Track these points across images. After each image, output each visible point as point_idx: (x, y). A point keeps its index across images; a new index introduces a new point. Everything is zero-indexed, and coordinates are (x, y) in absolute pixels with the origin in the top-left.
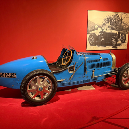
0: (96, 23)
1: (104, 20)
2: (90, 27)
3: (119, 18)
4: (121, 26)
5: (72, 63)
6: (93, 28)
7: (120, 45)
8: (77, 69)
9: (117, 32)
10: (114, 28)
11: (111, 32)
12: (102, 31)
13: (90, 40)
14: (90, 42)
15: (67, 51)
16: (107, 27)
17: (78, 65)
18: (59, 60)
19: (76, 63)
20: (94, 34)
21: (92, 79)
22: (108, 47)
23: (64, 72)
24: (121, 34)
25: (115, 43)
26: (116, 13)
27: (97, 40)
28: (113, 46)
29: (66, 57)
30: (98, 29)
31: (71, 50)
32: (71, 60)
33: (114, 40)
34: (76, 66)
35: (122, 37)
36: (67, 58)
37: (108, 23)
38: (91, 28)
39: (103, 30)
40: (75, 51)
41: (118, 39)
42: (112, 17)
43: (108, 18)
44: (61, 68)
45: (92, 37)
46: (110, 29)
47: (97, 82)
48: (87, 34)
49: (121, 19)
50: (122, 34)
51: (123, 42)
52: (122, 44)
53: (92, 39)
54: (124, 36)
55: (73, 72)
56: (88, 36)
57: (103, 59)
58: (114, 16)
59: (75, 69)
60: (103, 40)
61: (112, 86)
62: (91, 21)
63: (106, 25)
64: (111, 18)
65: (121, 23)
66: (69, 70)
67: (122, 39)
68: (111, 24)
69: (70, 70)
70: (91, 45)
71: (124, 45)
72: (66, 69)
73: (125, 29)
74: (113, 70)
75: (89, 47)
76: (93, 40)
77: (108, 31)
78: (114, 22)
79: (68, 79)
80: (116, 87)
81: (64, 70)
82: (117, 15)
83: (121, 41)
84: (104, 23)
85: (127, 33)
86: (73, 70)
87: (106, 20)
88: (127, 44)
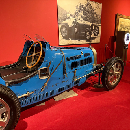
0: (68, 11)
1: (77, 8)
2: (60, 16)
3: (92, 8)
4: (93, 17)
5: (44, 63)
6: (65, 17)
7: (93, 38)
8: (52, 71)
9: (91, 24)
10: (87, 18)
11: (84, 23)
12: (75, 22)
13: (62, 32)
14: (63, 34)
15: (33, 44)
16: (80, 17)
17: (54, 66)
18: (22, 59)
19: (50, 63)
20: (67, 24)
21: (74, 82)
22: (83, 40)
23: (31, 80)
24: (94, 26)
25: (89, 36)
26: (89, 1)
27: (71, 33)
28: (87, 39)
29: (32, 54)
30: (70, 19)
31: (40, 42)
32: (42, 59)
33: (88, 33)
34: (51, 67)
35: (96, 30)
36: (35, 56)
37: (81, 12)
38: (62, 17)
39: (76, 20)
40: (46, 43)
41: (92, 32)
42: (85, 6)
43: (80, 7)
44: (26, 72)
45: (64, 28)
46: (83, 20)
47: (79, 85)
48: (58, 24)
49: (94, 9)
50: (96, 26)
51: (96, 35)
52: (95, 37)
53: (65, 30)
54: (97, 28)
55: (46, 77)
56: (60, 26)
57: (84, 54)
58: (86, 5)
59: (49, 72)
60: (77, 32)
61: (94, 86)
62: (61, 8)
63: (79, 14)
64: (83, 6)
65: (94, 13)
66: (39, 75)
67: (95, 32)
68: (84, 14)
69: (42, 75)
70: (64, 38)
71: (97, 38)
72: (34, 74)
73: (98, 21)
74: (96, 67)
75: (61, 40)
76: (66, 32)
77: (81, 22)
78: (87, 11)
79: (39, 90)
80: (99, 87)
81: (30, 77)
82: (89, 3)
83: (95, 34)
84: (76, 11)
85: (100, 25)
86: (47, 74)
87: (78, 8)
88: (100, 37)
